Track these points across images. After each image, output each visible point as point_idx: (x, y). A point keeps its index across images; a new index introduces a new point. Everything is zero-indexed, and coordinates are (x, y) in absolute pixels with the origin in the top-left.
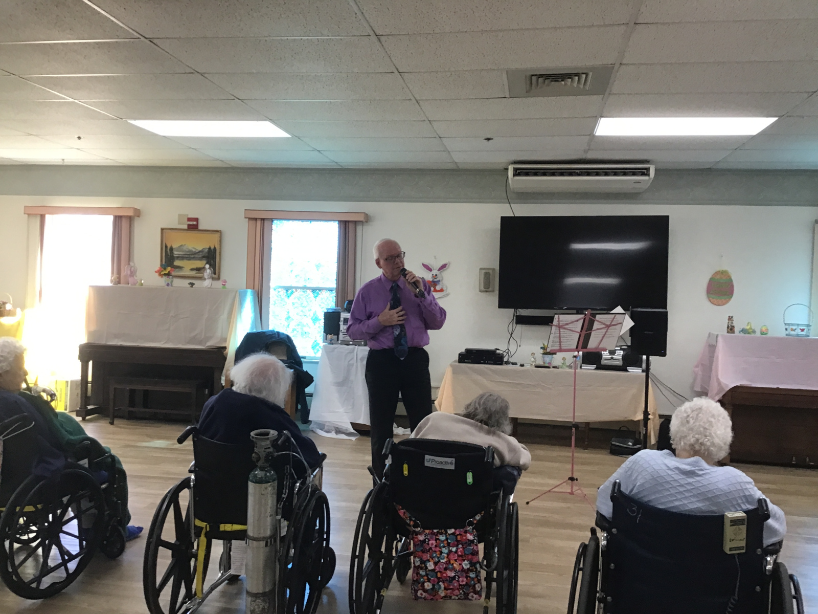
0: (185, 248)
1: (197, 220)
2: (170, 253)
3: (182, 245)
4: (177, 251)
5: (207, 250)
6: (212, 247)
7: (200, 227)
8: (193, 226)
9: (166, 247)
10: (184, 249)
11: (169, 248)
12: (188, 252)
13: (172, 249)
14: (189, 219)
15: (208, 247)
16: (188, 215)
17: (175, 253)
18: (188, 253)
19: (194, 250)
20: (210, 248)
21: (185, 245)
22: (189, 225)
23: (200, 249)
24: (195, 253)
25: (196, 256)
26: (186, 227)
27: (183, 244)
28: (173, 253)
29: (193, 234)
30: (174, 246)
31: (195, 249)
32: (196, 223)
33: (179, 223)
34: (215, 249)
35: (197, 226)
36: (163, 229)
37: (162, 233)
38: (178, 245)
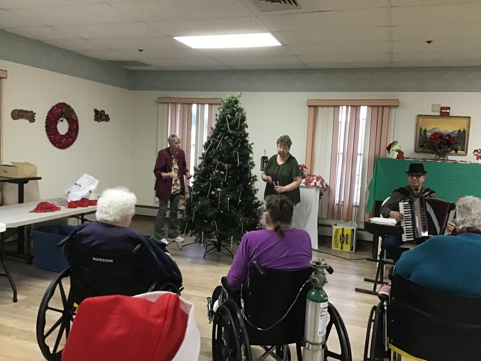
0: (436, 130)
1: (449, 108)
2: (424, 134)
3: (434, 128)
5: (457, 132)
6: (462, 130)
7: (451, 115)
8: (445, 113)
9: (421, 129)
11: (423, 130)
13: (425, 131)
14: (442, 108)
15: (458, 130)
16: (440, 105)
20: (459, 131)
21: (437, 128)
22: (441, 112)
23: (450, 131)
26: (438, 114)
28: (427, 134)
30: (427, 129)
31: (446, 131)
32: (448, 111)
33: (432, 111)
34: (464, 131)
35: (449, 113)
36: (419, 116)
37: (417, 118)
38: (431, 128)
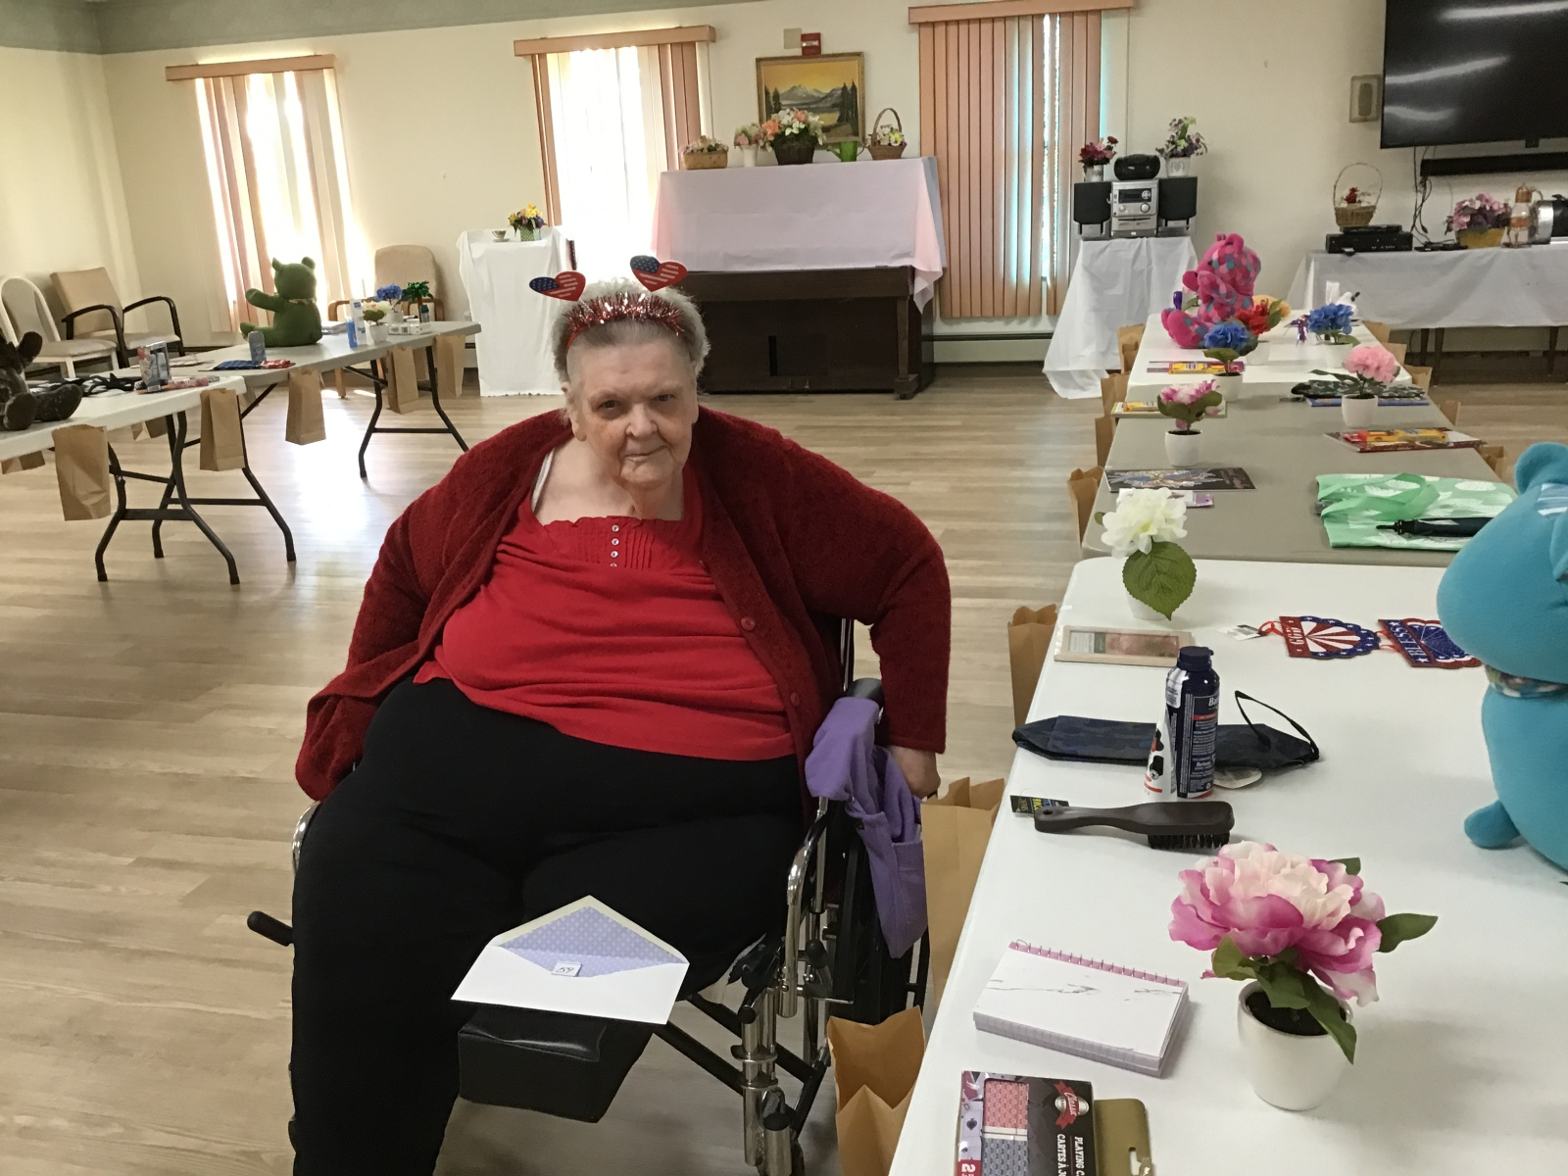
0: (799, 92)
1: (817, 37)
2: (775, 104)
3: (794, 87)
4: (787, 99)
5: (840, 92)
6: (849, 86)
7: (825, 50)
8: (812, 48)
9: (767, 93)
10: (800, 94)
11: (771, 95)
12: (806, 98)
13: (777, 96)
14: (804, 37)
15: (842, 86)
17: (784, 102)
18: (807, 101)
19: (816, 94)
21: (800, 86)
22: (804, 49)
23: (827, 91)
24: (820, 100)
25: (821, 105)
26: (798, 52)
27: (797, 85)
28: (780, 104)
29: (812, 65)
30: (782, 91)
31: (818, 91)
32: (816, 43)
33: (787, 47)
34: (854, 89)
35: (819, 48)
36: (758, 60)
37: (758, 67)
38: (788, 88)
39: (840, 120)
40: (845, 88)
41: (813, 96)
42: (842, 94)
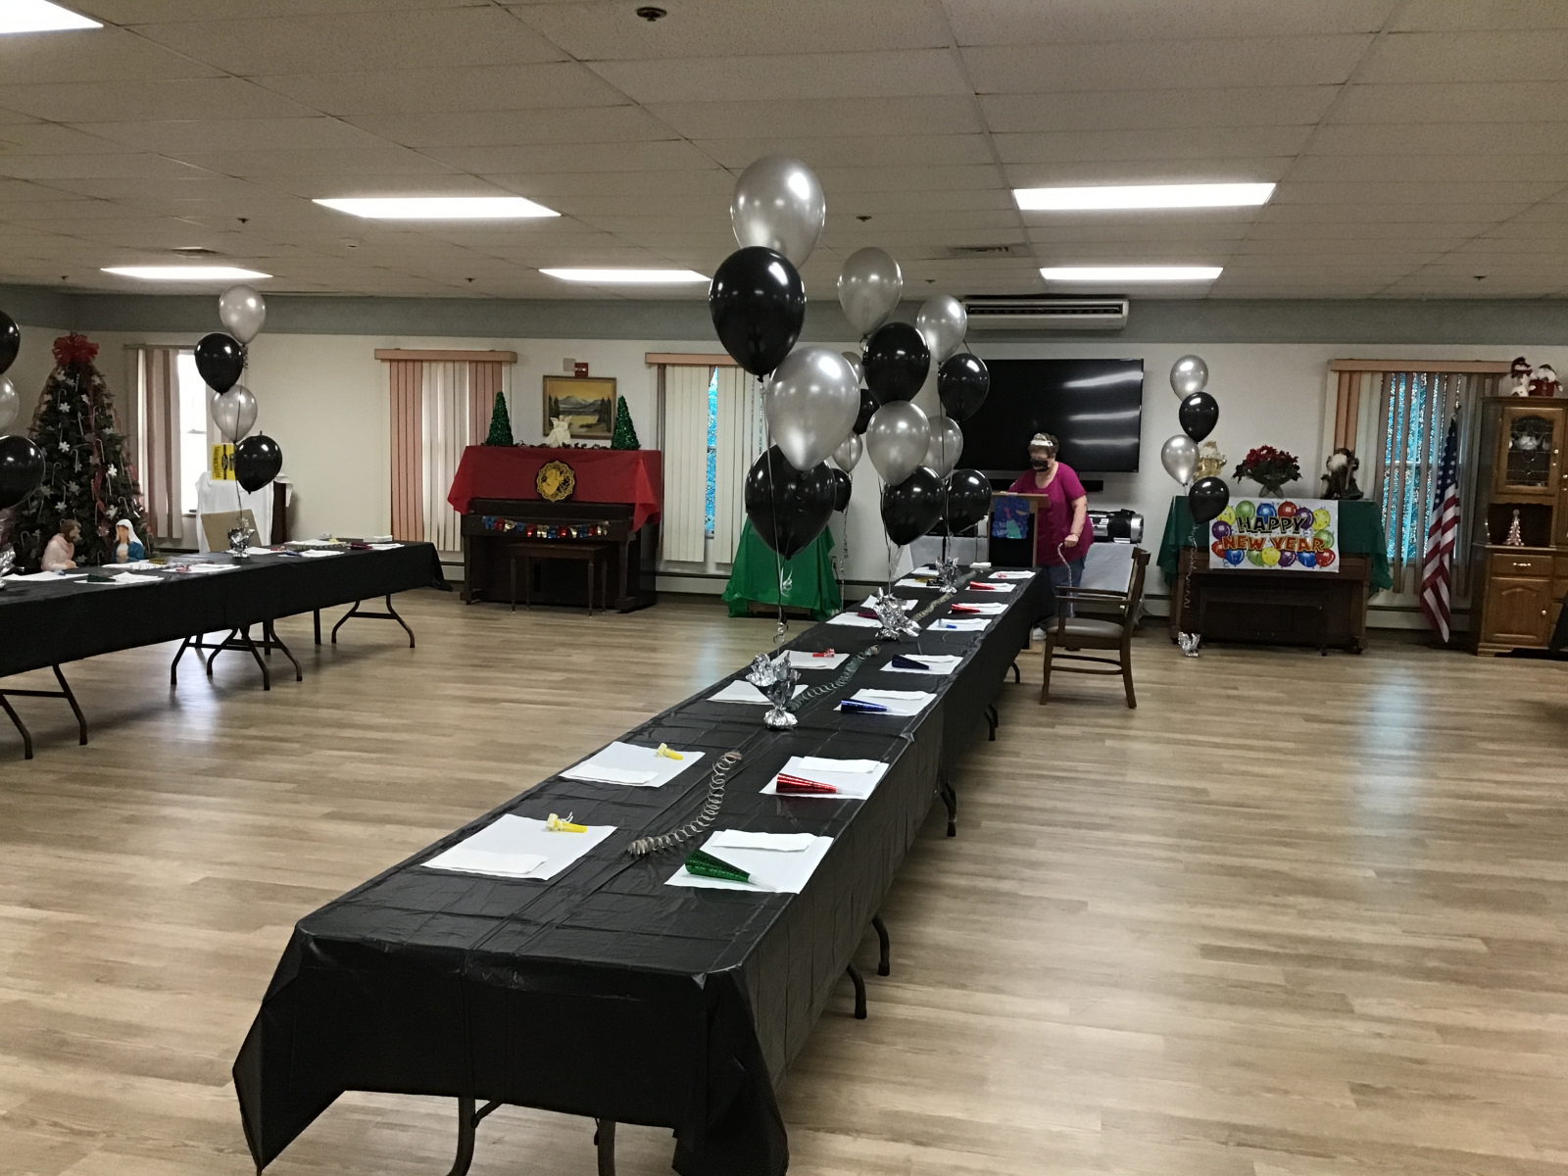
0: (573, 400)
1: (586, 365)
2: (555, 407)
3: (568, 397)
4: (563, 403)
5: (600, 402)
6: (606, 399)
7: (592, 373)
8: (581, 373)
9: (550, 398)
10: (570, 400)
11: (553, 400)
12: (576, 404)
13: (556, 401)
14: (577, 365)
16: (576, 359)
17: (561, 406)
19: (584, 403)
21: (573, 396)
22: (576, 372)
23: (591, 401)
24: (586, 406)
25: (586, 410)
26: (573, 374)
27: (571, 396)
28: (558, 403)
29: (581, 384)
30: (559, 399)
31: (586, 401)
32: (585, 369)
33: (565, 370)
34: (609, 401)
35: (587, 372)
36: (545, 377)
37: (544, 381)
38: (565, 396)
39: (599, 420)
40: (603, 400)
41: (580, 404)
42: (601, 404)
